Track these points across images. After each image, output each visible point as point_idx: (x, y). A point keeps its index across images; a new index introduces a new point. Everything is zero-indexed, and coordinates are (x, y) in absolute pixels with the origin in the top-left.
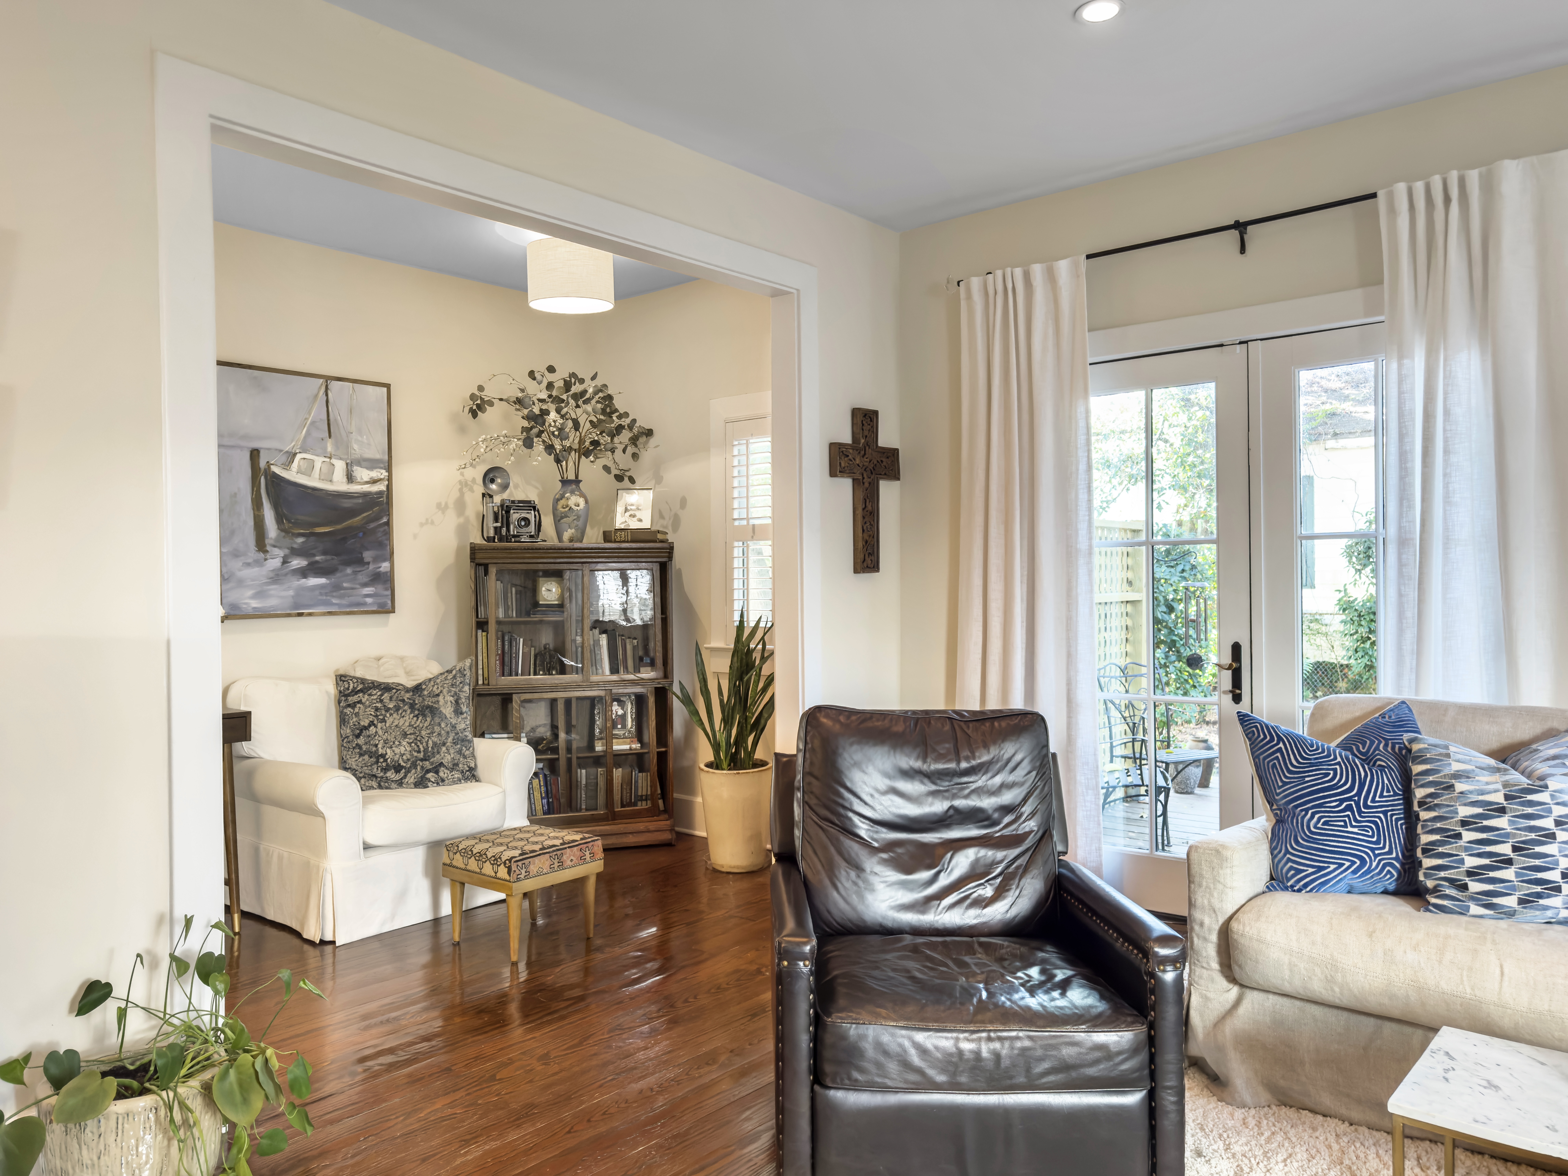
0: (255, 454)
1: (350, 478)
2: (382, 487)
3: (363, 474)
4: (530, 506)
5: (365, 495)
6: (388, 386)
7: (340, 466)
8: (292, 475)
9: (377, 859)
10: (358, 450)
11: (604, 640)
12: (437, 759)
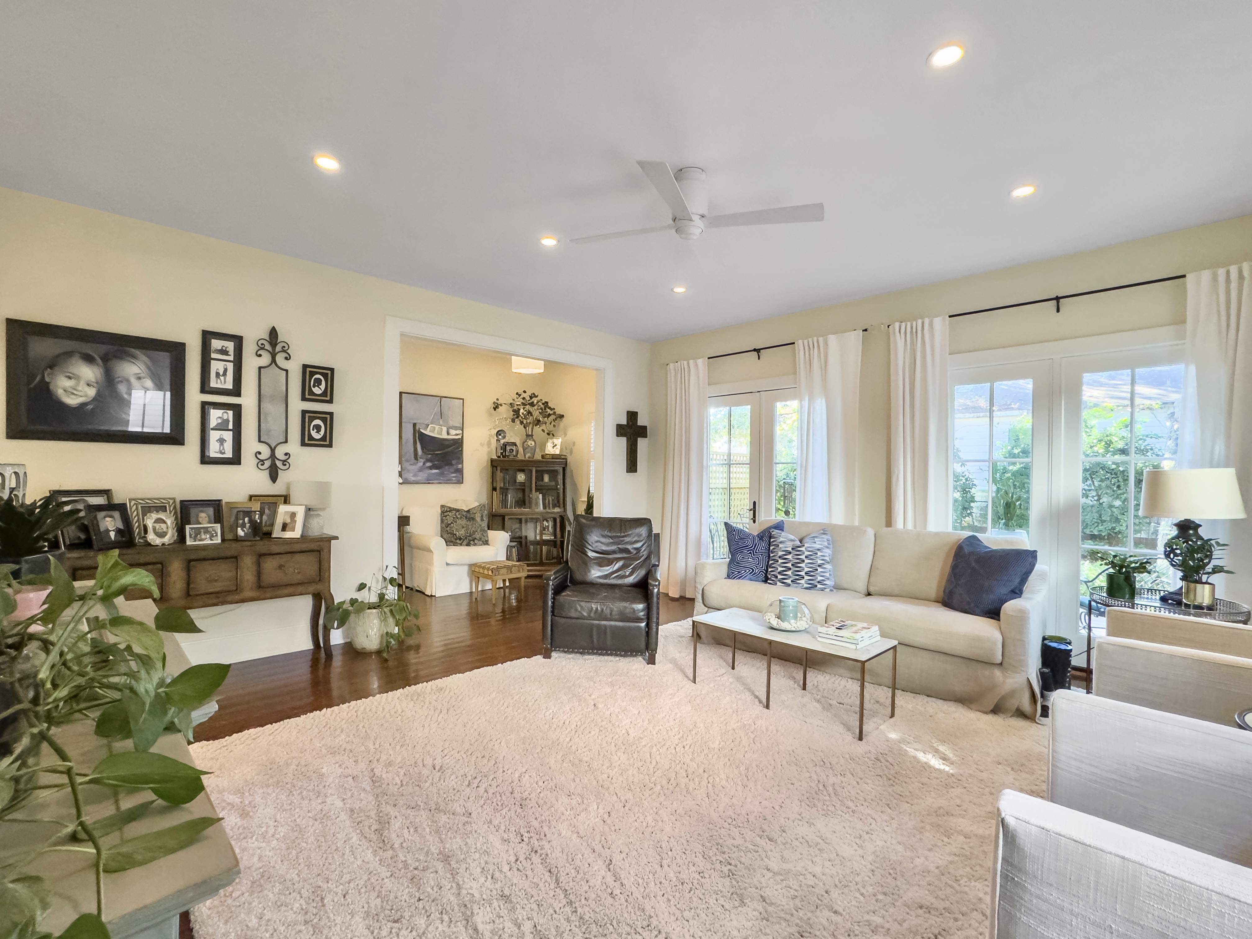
0: (415, 425)
1: (448, 434)
2: (460, 437)
3: (453, 432)
4: (514, 444)
5: (453, 440)
6: (463, 399)
7: (445, 429)
8: (427, 432)
9: (451, 568)
10: (451, 423)
11: (541, 496)
12: (474, 536)
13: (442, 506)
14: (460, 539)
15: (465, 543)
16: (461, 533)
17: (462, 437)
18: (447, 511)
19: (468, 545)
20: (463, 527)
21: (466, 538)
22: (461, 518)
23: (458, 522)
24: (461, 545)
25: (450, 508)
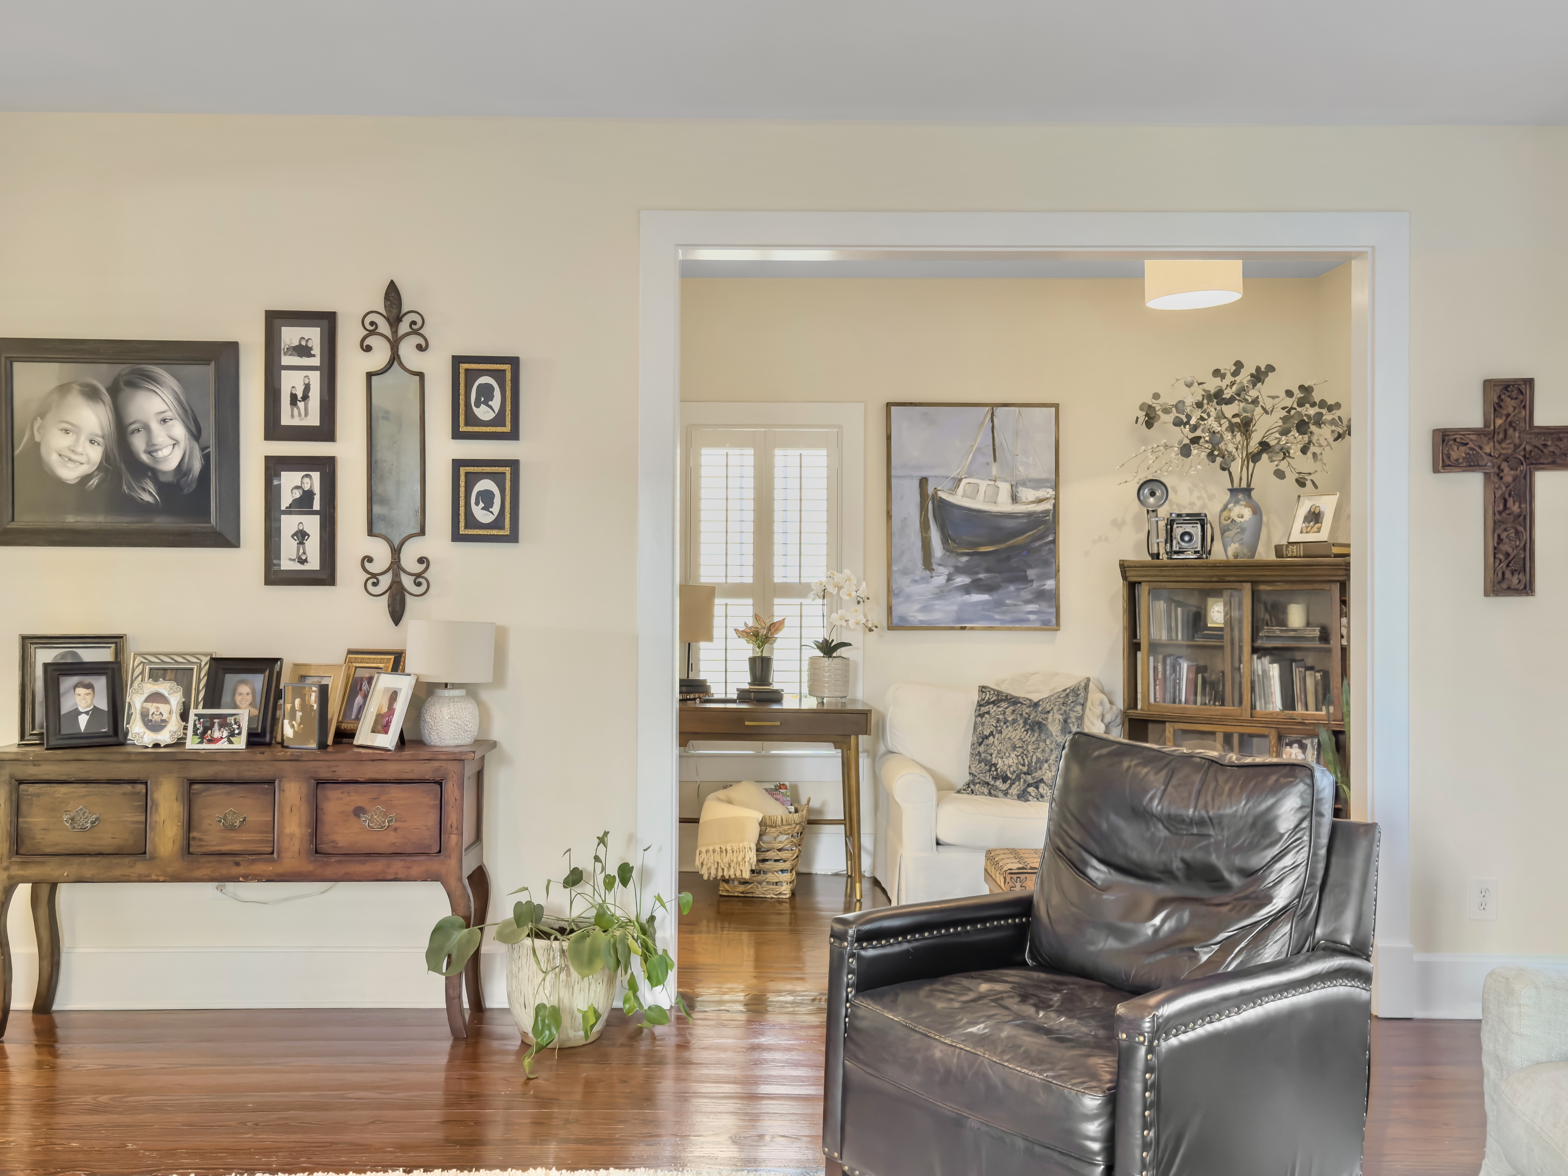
0: (923, 482)
1: (1015, 499)
2: (1048, 506)
3: (1028, 494)
4: (1200, 519)
5: (1029, 515)
6: (1056, 406)
7: (1004, 488)
8: (958, 499)
10: (1022, 472)
11: (1274, 670)
12: (1037, 775)
13: (983, 689)
14: (1005, 779)
15: (1015, 790)
16: (1008, 762)
17: (1056, 506)
18: (988, 703)
19: (1023, 796)
20: (1014, 748)
21: (1018, 778)
22: (1014, 721)
23: (1005, 732)
24: (1006, 793)
25: (999, 693)
